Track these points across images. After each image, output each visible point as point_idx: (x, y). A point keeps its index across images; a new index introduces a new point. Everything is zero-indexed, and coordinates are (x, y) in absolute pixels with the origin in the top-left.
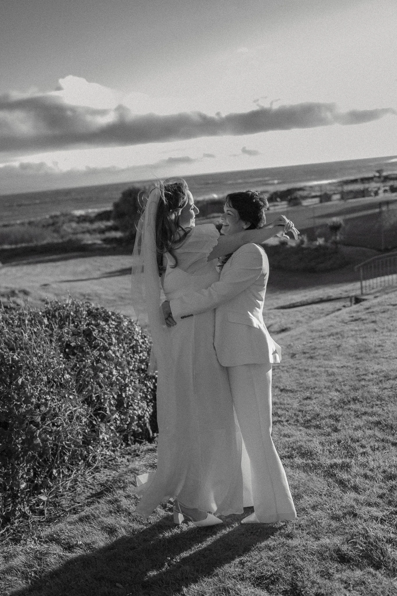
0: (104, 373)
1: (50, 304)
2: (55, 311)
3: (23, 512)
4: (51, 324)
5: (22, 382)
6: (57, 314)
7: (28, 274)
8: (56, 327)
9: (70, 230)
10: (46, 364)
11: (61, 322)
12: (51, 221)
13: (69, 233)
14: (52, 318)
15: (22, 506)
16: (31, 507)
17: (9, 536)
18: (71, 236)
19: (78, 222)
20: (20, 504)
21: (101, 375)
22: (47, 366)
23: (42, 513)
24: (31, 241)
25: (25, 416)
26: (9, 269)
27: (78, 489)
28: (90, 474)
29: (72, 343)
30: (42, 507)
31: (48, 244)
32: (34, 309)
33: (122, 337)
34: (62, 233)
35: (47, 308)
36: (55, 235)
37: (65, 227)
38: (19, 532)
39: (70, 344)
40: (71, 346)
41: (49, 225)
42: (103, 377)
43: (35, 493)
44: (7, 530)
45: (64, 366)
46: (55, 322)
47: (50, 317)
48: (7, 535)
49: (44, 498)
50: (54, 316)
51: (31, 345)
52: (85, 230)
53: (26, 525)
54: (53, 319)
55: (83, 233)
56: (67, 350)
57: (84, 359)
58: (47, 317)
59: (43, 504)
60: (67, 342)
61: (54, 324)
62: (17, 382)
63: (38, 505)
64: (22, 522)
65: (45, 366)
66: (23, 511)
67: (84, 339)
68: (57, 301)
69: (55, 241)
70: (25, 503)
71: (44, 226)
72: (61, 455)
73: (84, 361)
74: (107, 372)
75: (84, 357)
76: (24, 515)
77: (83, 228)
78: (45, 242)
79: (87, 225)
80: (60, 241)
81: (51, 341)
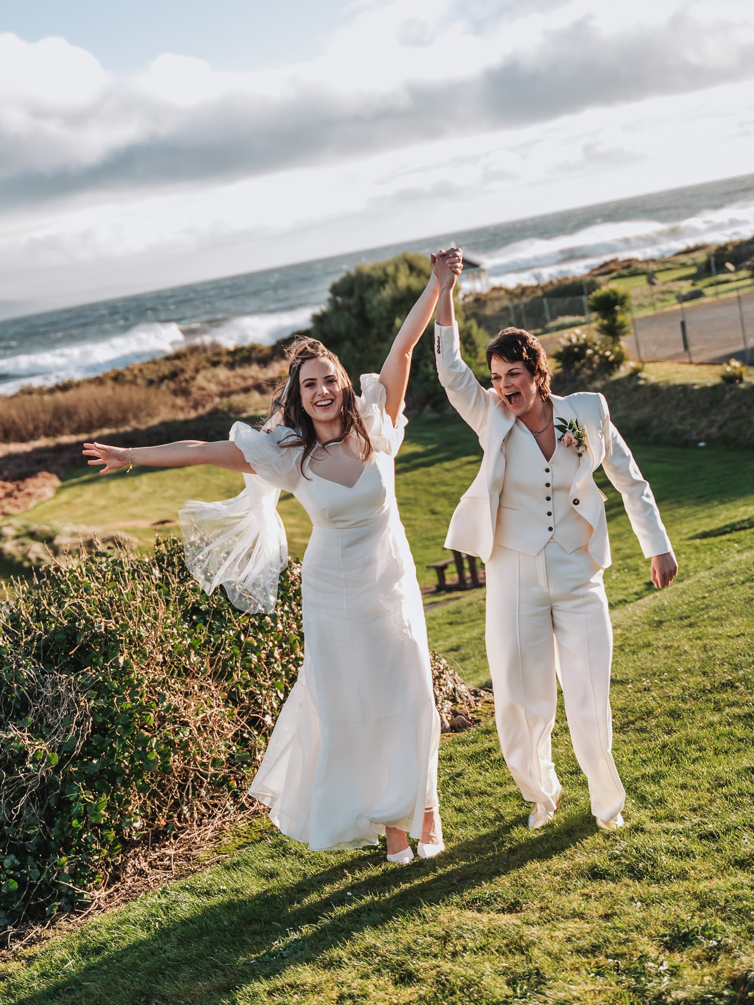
0: (258, 653)
1: (163, 545)
2: (172, 556)
3: (138, 869)
4: (167, 578)
5: (125, 662)
6: (175, 560)
7: (122, 500)
8: (174, 582)
9: (213, 388)
10: (160, 637)
11: (183, 575)
12: (166, 369)
13: (210, 396)
14: (167, 567)
15: (137, 861)
16: (150, 863)
17: (119, 897)
18: (217, 400)
19: (231, 366)
20: (134, 859)
21: (254, 658)
22: (162, 641)
23: (168, 868)
24: (124, 421)
25: (131, 715)
26: (75, 490)
27: (225, 839)
28: (245, 821)
29: (201, 605)
30: (168, 863)
31: (163, 424)
32: (137, 554)
33: (291, 594)
34: (196, 394)
35: (158, 551)
36: (180, 401)
37: (200, 380)
38: (134, 892)
39: (198, 608)
40: (201, 610)
41: (162, 379)
42: (256, 660)
43: (155, 846)
44: (117, 890)
45: (189, 640)
46: (173, 573)
47: (165, 566)
48: (116, 897)
49: (171, 852)
50: (171, 564)
51: (136, 607)
52: (250, 382)
53: (145, 884)
54: (170, 569)
55: (246, 390)
56: (194, 617)
57: (223, 630)
58: (159, 566)
59: (170, 859)
60: (193, 604)
61: (170, 576)
62: (117, 661)
63: (162, 860)
64: (138, 880)
65: (159, 640)
66: (139, 867)
67: (222, 598)
68: (175, 538)
69: (181, 416)
70: (141, 857)
71: (151, 382)
72: (193, 786)
73: (224, 633)
74: (264, 651)
75: (223, 627)
76: (141, 873)
77: (244, 378)
78: (155, 421)
79: (254, 371)
80: (193, 414)
81: (168, 602)
